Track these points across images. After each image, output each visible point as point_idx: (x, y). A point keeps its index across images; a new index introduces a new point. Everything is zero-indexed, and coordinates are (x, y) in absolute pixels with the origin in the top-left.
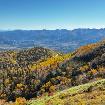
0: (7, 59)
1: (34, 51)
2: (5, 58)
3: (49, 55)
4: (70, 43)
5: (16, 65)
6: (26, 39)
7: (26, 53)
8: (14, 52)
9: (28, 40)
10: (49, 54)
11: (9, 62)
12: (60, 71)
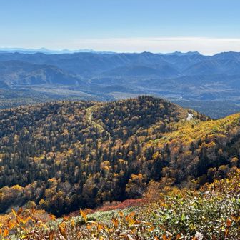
0: (81, 121)
1: (139, 106)
2: (76, 118)
3: (173, 116)
4: (207, 85)
5: (104, 134)
6: (104, 73)
7: (121, 108)
8: (92, 105)
9: (109, 77)
10: (172, 113)
11: (86, 127)
12: (225, 154)
